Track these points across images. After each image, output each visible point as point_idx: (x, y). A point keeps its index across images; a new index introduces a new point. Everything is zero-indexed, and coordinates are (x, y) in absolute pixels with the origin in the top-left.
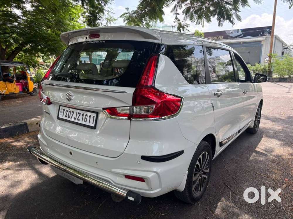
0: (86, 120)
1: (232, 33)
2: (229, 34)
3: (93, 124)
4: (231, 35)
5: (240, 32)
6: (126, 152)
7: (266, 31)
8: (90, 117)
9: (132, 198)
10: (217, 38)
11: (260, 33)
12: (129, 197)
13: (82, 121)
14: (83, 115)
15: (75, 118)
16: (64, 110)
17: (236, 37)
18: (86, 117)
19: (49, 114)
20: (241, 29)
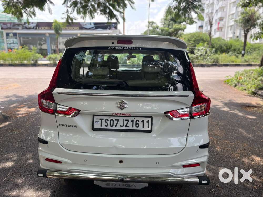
0: (137, 125)
1: (86, 25)
2: (84, 25)
3: (148, 127)
4: (85, 26)
5: (93, 25)
6: (188, 146)
7: (112, 26)
8: (143, 121)
9: (205, 181)
10: (74, 28)
11: (108, 27)
12: (202, 181)
13: (133, 127)
14: (132, 121)
15: (122, 125)
16: (102, 120)
17: (90, 29)
18: (137, 122)
19: (76, 126)
20: (93, 23)
